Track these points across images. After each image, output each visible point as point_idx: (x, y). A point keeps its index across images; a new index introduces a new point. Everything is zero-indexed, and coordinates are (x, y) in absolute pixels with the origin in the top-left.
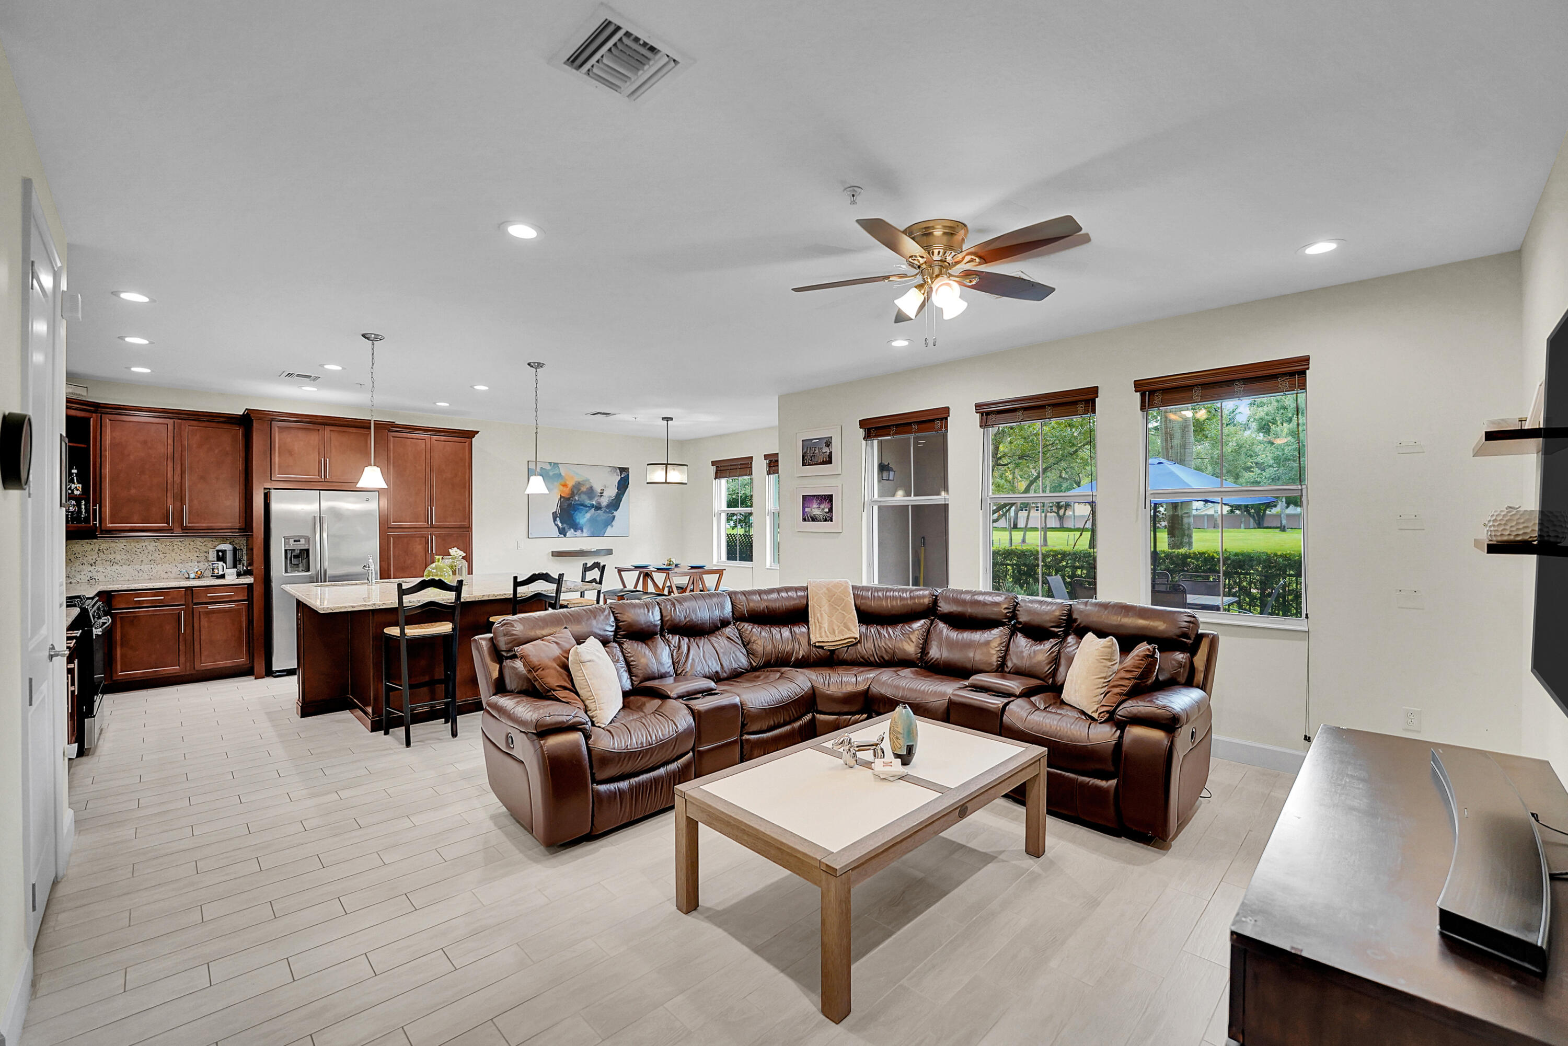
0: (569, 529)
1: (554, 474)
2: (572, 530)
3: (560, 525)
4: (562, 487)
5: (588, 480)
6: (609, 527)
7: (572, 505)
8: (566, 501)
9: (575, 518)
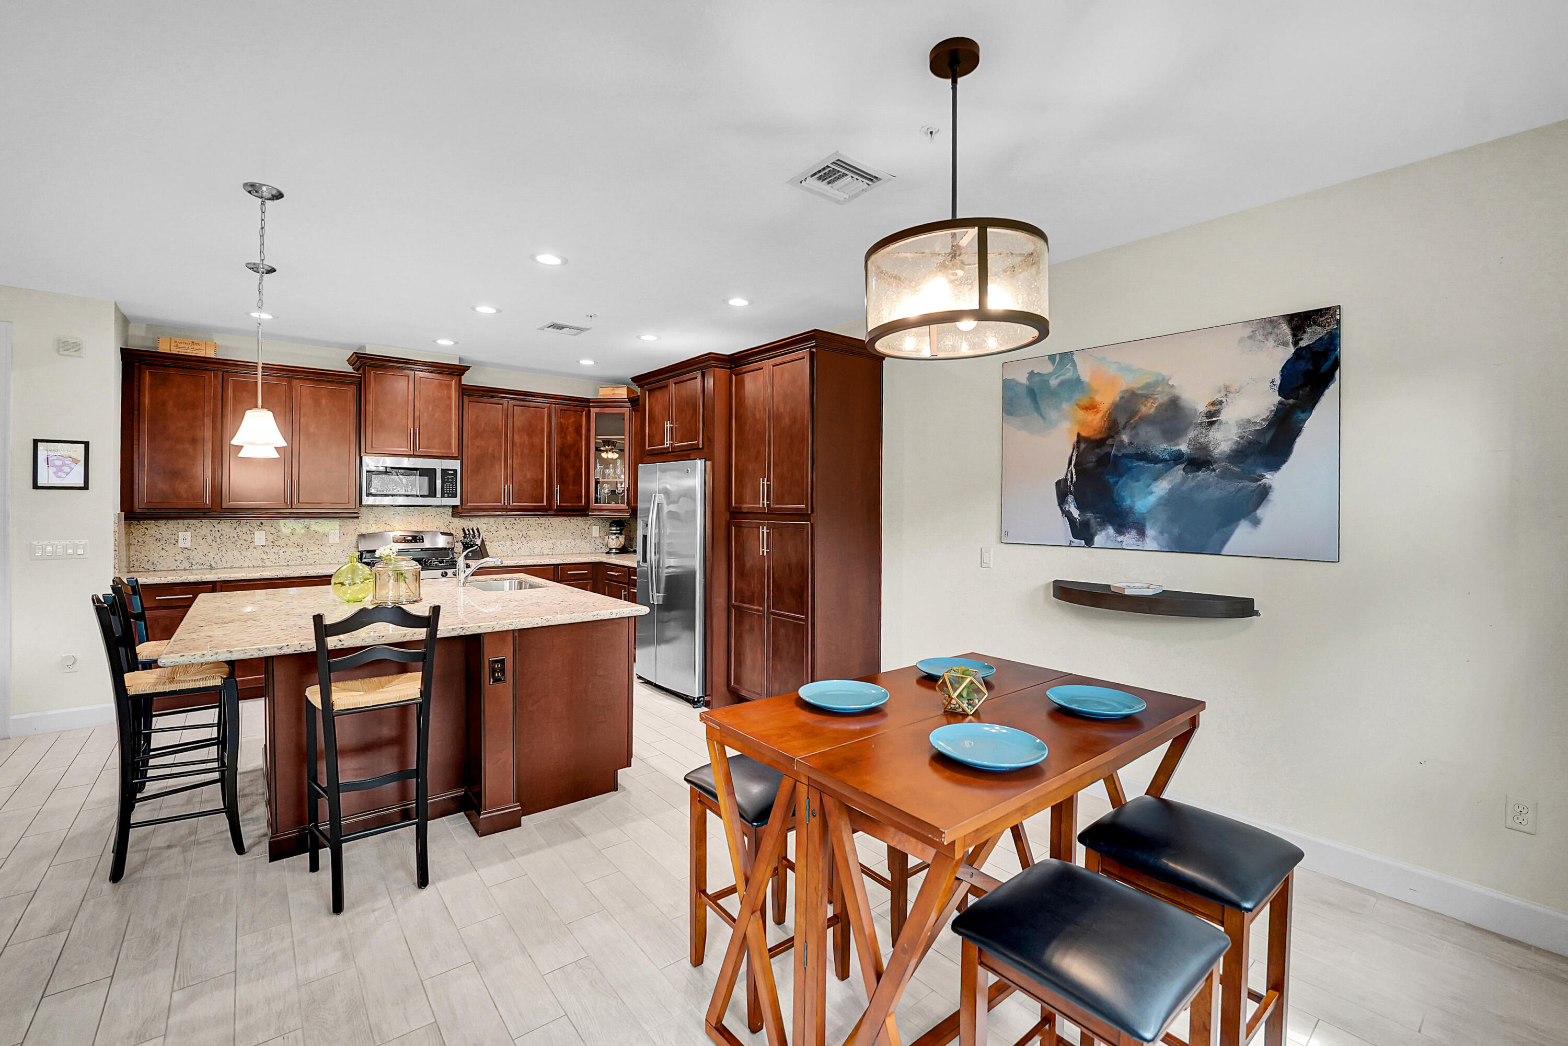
0: (1102, 525)
1: (1062, 384)
2: (1111, 530)
3: (1076, 513)
4: (1081, 414)
5: (1163, 382)
6: (1244, 522)
7: (1111, 459)
8: (1093, 449)
9: (1123, 494)
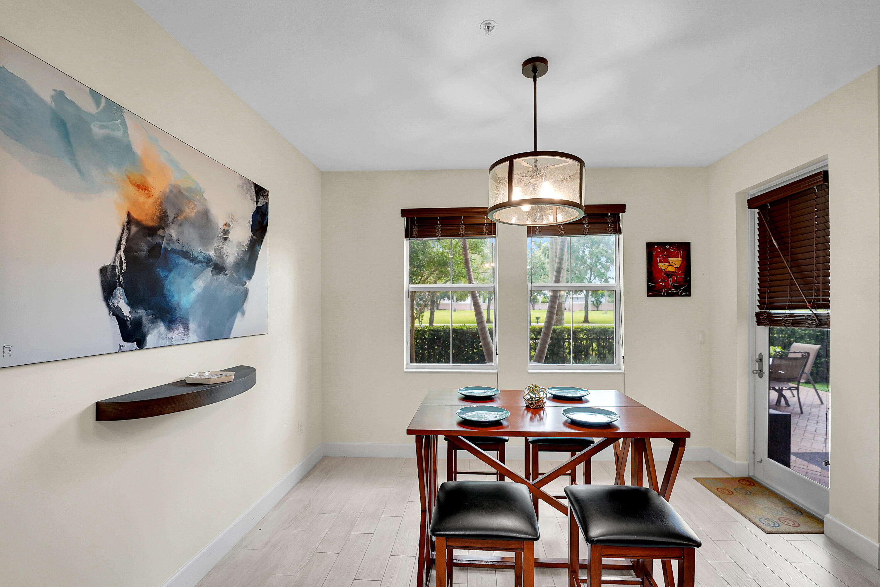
0: (154, 322)
2: (162, 327)
4: (132, 190)
5: (197, 191)
6: (239, 314)
7: (162, 251)
8: (145, 236)
9: (172, 289)
